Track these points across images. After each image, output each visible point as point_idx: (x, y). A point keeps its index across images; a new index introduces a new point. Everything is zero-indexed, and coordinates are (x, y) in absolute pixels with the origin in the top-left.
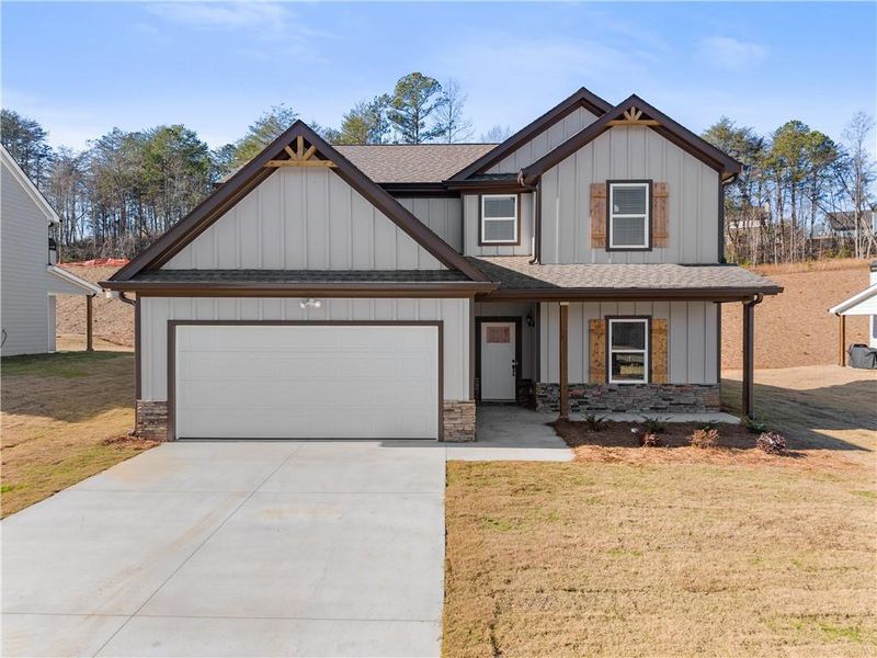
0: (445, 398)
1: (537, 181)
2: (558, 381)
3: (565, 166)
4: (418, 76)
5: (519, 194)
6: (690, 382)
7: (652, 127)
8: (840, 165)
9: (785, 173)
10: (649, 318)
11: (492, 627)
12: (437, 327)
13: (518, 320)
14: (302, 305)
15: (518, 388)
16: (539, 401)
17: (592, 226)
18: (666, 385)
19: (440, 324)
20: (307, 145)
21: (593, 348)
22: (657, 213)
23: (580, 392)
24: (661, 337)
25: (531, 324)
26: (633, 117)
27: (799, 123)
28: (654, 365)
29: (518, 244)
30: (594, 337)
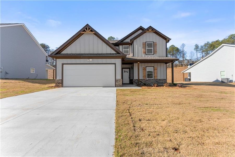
0: (116, 78)
1: (133, 42)
2: (137, 79)
3: (138, 39)
4: (111, 37)
5: (129, 45)
6: (162, 79)
7: (153, 32)
8: (180, 52)
9: (171, 53)
11: (129, 110)
12: (114, 65)
13: (129, 68)
14: (88, 60)
15: (130, 81)
16: (134, 83)
17: (143, 50)
18: (157, 79)
19: (115, 64)
20: (89, 29)
21: (144, 73)
22: (155, 48)
23: (141, 81)
24: (156, 70)
25: (132, 69)
26: (150, 30)
27: (173, 45)
28: (155, 76)
29: (130, 54)
30: (144, 70)
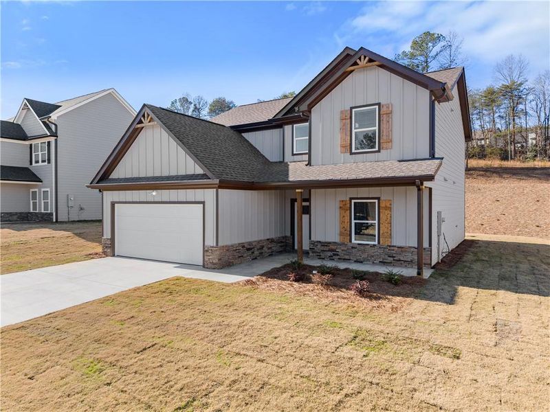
0: (206, 244)
1: (310, 113)
3: (325, 101)
4: (427, 34)
10: (378, 199)
12: (202, 205)
16: (310, 252)
17: (341, 138)
18: (390, 246)
21: (342, 219)
22: (384, 126)
23: (333, 247)
24: (387, 212)
26: (363, 62)
28: (381, 232)
30: (342, 212)
